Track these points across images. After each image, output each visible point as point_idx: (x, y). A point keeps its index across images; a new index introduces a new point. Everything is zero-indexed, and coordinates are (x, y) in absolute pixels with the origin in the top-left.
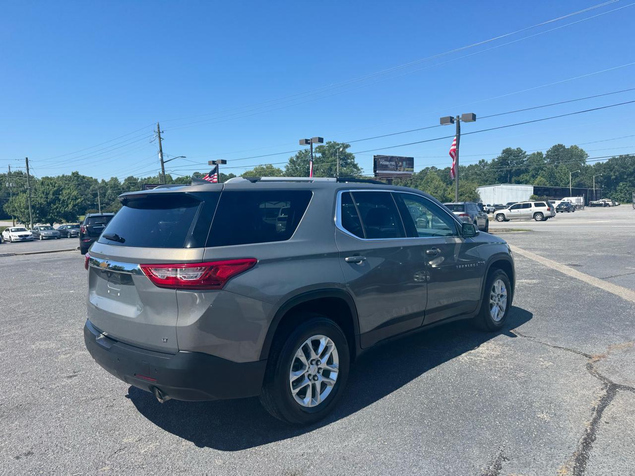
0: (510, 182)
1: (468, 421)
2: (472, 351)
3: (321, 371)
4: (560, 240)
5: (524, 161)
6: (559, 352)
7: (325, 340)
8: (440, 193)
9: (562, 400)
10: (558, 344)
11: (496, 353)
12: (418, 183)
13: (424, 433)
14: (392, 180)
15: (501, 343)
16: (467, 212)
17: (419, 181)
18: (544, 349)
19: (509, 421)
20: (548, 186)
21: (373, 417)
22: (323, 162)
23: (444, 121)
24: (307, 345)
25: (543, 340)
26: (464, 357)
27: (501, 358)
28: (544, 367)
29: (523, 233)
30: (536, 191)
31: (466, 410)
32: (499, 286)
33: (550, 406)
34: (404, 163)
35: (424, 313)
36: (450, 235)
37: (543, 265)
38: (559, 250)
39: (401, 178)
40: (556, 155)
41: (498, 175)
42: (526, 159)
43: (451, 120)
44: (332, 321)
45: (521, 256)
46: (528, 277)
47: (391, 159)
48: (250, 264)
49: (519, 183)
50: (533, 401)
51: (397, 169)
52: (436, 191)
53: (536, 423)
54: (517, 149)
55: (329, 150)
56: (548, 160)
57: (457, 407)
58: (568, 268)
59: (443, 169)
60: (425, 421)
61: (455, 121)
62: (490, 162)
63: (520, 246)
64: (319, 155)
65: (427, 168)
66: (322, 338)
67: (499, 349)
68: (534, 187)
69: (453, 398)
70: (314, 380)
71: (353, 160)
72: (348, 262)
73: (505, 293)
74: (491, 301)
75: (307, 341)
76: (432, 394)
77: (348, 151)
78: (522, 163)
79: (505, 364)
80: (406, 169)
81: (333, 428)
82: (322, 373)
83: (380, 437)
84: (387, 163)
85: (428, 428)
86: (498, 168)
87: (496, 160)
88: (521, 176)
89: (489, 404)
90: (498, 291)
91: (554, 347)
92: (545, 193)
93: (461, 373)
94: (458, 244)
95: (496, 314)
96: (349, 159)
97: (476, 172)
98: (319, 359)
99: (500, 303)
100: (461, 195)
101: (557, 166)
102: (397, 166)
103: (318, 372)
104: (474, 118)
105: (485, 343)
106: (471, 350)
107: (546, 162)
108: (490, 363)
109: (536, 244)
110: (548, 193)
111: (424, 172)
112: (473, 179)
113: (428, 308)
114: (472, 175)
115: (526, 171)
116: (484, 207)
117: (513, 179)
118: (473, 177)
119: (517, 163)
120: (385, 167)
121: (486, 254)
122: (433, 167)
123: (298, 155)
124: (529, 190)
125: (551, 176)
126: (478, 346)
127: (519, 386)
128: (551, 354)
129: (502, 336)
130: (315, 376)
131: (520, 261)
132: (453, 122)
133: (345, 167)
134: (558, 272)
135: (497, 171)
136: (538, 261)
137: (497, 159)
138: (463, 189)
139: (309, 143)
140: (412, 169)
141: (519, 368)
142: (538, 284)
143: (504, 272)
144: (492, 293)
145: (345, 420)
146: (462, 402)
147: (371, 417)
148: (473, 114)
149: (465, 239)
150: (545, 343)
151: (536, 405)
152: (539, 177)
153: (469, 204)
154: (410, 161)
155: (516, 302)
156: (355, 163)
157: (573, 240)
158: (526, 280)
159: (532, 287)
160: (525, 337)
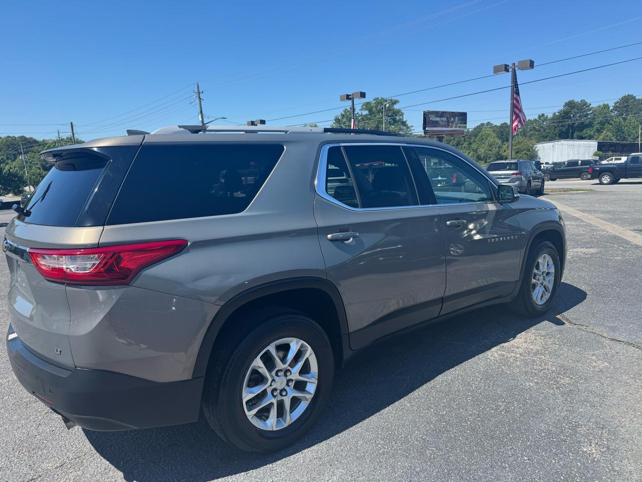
0: (572, 138)
1: (485, 454)
2: (505, 345)
3: (292, 384)
4: (625, 200)
5: (588, 115)
6: (618, 347)
7: (297, 343)
8: (495, 150)
9: (618, 423)
10: (616, 336)
11: (535, 348)
12: (472, 141)
13: (422, 471)
14: (443, 137)
15: (543, 333)
16: (520, 171)
17: (473, 138)
18: (598, 342)
19: (542, 456)
20: (614, 140)
21: (360, 443)
22: (370, 119)
23: (497, 70)
24: (268, 352)
25: (597, 330)
26: (494, 353)
27: (542, 354)
28: (597, 369)
29: (582, 193)
30: (601, 147)
31: (486, 435)
32: (545, 262)
33: (602, 433)
34: (457, 118)
35: (442, 300)
36: (482, 200)
37: (603, 231)
38: (624, 212)
39: (452, 135)
40: (625, 107)
41: (559, 131)
42: (590, 112)
43: (506, 68)
44: (307, 319)
45: (578, 219)
46: (585, 245)
47: (442, 114)
48: (176, 247)
49: (581, 138)
50: (578, 425)
51: (448, 125)
52: (490, 149)
53: (580, 461)
54: (581, 101)
55: (376, 107)
56: (616, 112)
57: (473, 429)
58: (633, 233)
59: (499, 125)
60: (427, 452)
61: (510, 70)
62: (550, 116)
63: (578, 208)
64: (365, 112)
65: (483, 124)
66: (292, 341)
67: (540, 341)
68: (598, 143)
69: (471, 415)
70: (281, 395)
71: (401, 117)
72: (331, 240)
73: (552, 270)
74: (534, 281)
75: (268, 348)
76: (444, 407)
77: (396, 107)
78: (586, 116)
79: (545, 364)
80: (459, 125)
81: (304, 458)
82: (292, 386)
83: (363, 475)
84: (438, 119)
85: (429, 463)
86: (559, 122)
87: (557, 114)
88: (585, 131)
89: (517, 427)
90: (543, 268)
91: (612, 340)
92: (610, 149)
93: (487, 376)
94: (492, 211)
95: (539, 297)
96: (397, 116)
97: (534, 128)
98: (289, 368)
99: (546, 283)
100: (517, 153)
101: (625, 119)
102: (448, 122)
103: (288, 385)
104: (532, 64)
105: (523, 333)
106: (505, 342)
107: (613, 114)
108: (526, 364)
109: (597, 205)
110: (613, 148)
111: (479, 128)
112: (531, 134)
113: (446, 294)
114: (531, 130)
115: (590, 125)
116: (542, 165)
117: (575, 135)
118: (531, 132)
119: (580, 117)
120: (436, 124)
121: (528, 223)
122: (488, 123)
123: (343, 113)
124: (593, 145)
125: (619, 130)
126: (514, 337)
127: (562, 399)
128: (607, 350)
129: (546, 322)
130: (284, 390)
131: (577, 226)
132: (507, 70)
133: (393, 125)
134: (622, 239)
135: (558, 126)
136: (598, 225)
137: (559, 113)
138: (520, 146)
139: (350, 99)
140: (465, 125)
141: (564, 370)
142: (596, 254)
143: (551, 245)
144: (535, 271)
145: (323, 445)
146: (482, 421)
147: (357, 442)
148: (531, 60)
149: (501, 204)
150: (601, 333)
151: (582, 430)
152: (605, 131)
153: (523, 162)
154: (463, 117)
155: (567, 278)
156: (404, 120)
157: (640, 201)
158: (581, 250)
159: (588, 259)
160: (575, 324)
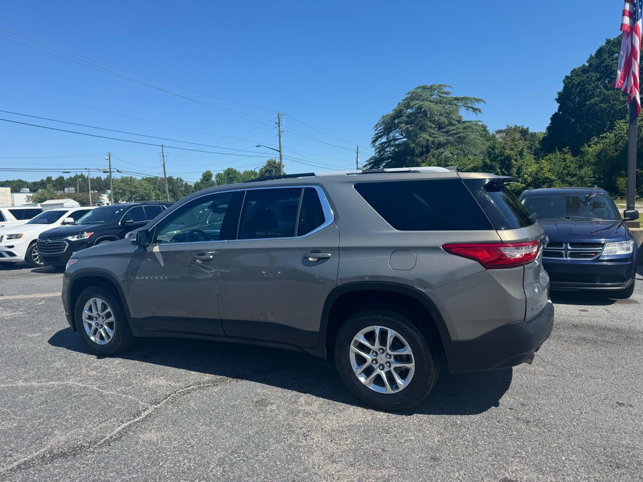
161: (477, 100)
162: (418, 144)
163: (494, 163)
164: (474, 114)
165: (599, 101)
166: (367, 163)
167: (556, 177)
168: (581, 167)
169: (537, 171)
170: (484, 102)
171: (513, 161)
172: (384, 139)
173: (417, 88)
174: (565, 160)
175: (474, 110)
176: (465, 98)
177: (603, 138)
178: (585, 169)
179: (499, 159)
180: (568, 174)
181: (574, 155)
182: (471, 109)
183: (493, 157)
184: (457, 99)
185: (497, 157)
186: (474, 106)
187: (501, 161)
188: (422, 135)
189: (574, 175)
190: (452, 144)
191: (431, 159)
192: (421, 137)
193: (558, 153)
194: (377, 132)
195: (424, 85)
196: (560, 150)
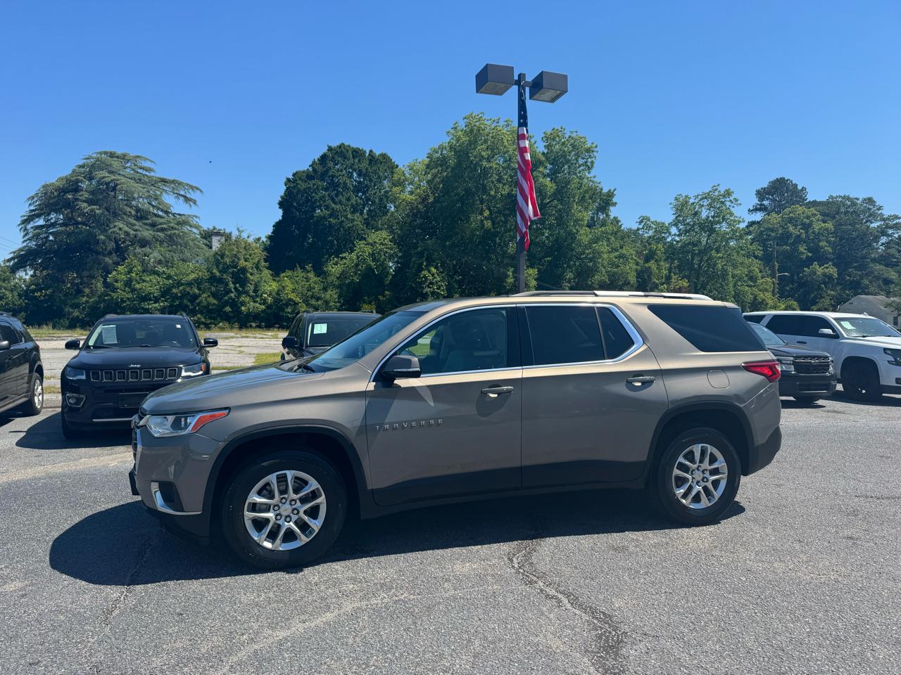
161: (192, 188)
162: (109, 237)
163: (225, 276)
164: (187, 206)
165: (328, 215)
166: (12, 255)
167: (300, 299)
168: (325, 289)
169: (278, 291)
170: (201, 191)
171: (249, 275)
172: (41, 222)
173: (101, 153)
174: (308, 279)
175: (187, 199)
176: (173, 182)
177: (342, 258)
178: (329, 292)
179: (231, 270)
180: (312, 297)
181: (318, 275)
182: (182, 198)
183: (223, 268)
184: (164, 181)
185: (228, 268)
186: (188, 196)
187: (233, 273)
188: (116, 224)
189: (318, 299)
190: (161, 242)
191: (132, 260)
192: (115, 226)
193: (300, 270)
194: (32, 208)
195: (113, 150)
196: (303, 268)
